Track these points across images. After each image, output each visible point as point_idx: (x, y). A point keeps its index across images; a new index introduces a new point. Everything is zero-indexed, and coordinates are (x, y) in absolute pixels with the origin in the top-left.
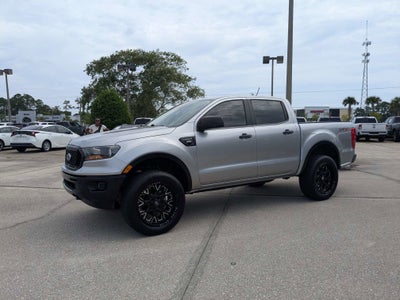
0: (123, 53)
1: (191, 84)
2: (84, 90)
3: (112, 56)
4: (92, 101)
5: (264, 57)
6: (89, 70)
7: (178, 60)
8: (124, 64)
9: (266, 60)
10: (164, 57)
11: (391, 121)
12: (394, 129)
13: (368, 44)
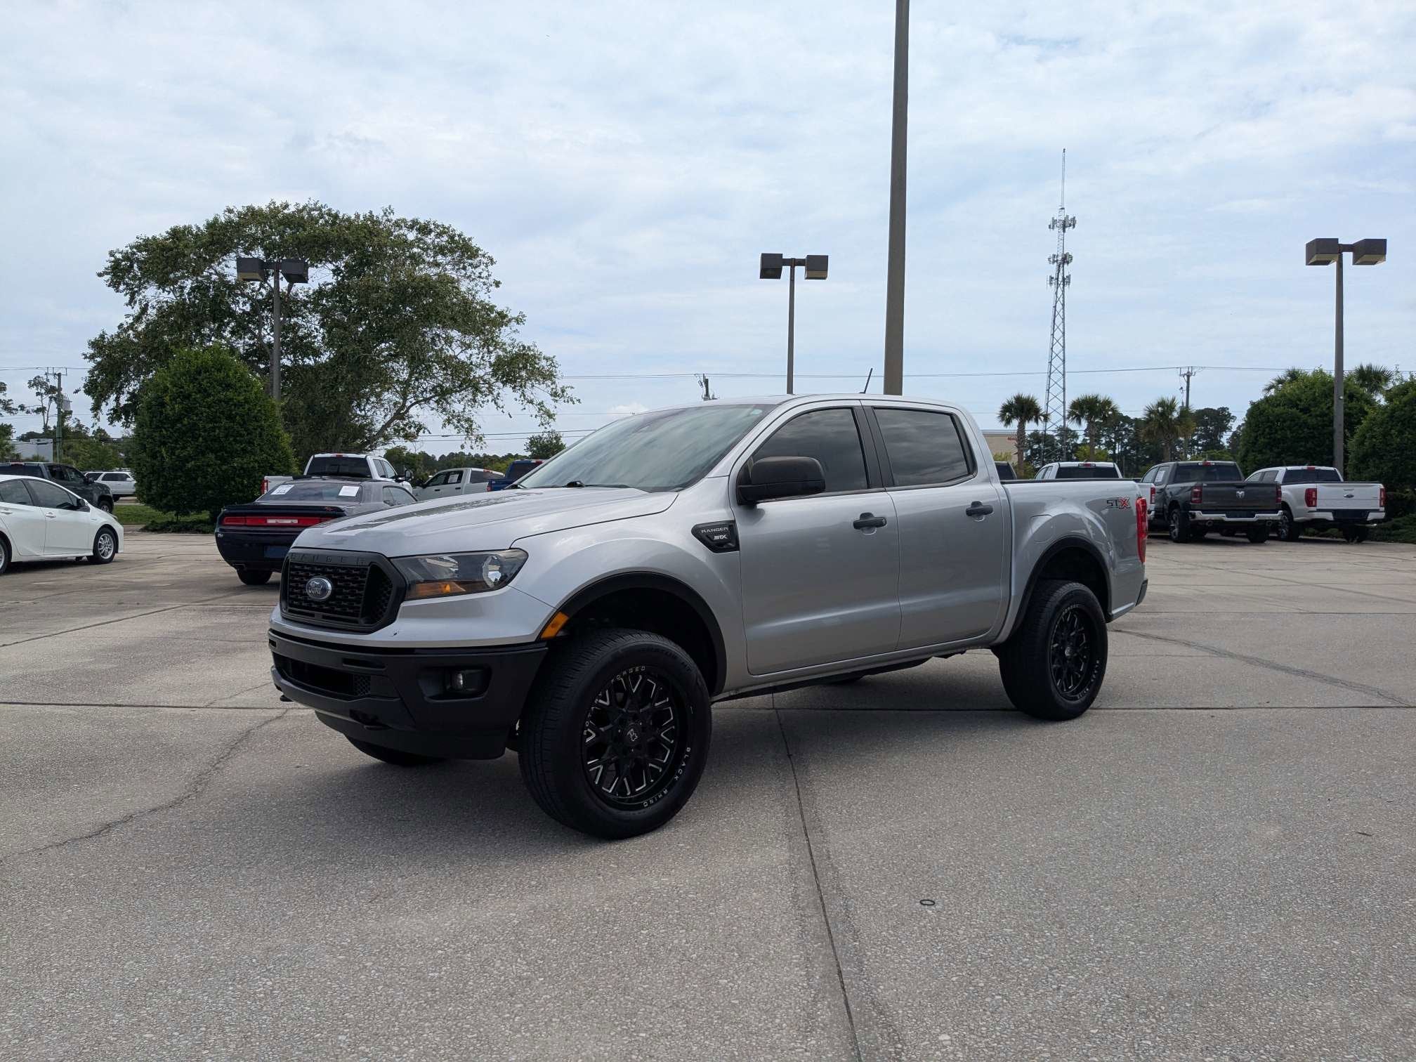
0: (253, 215)
1: (505, 335)
2: (99, 345)
3: (212, 226)
4: (133, 386)
5: (765, 257)
6: (119, 272)
7: (464, 250)
8: (259, 253)
9: (771, 267)
10: (412, 236)
11: (1161, 476)
12: (1174, 504)
13: (1067, 224)
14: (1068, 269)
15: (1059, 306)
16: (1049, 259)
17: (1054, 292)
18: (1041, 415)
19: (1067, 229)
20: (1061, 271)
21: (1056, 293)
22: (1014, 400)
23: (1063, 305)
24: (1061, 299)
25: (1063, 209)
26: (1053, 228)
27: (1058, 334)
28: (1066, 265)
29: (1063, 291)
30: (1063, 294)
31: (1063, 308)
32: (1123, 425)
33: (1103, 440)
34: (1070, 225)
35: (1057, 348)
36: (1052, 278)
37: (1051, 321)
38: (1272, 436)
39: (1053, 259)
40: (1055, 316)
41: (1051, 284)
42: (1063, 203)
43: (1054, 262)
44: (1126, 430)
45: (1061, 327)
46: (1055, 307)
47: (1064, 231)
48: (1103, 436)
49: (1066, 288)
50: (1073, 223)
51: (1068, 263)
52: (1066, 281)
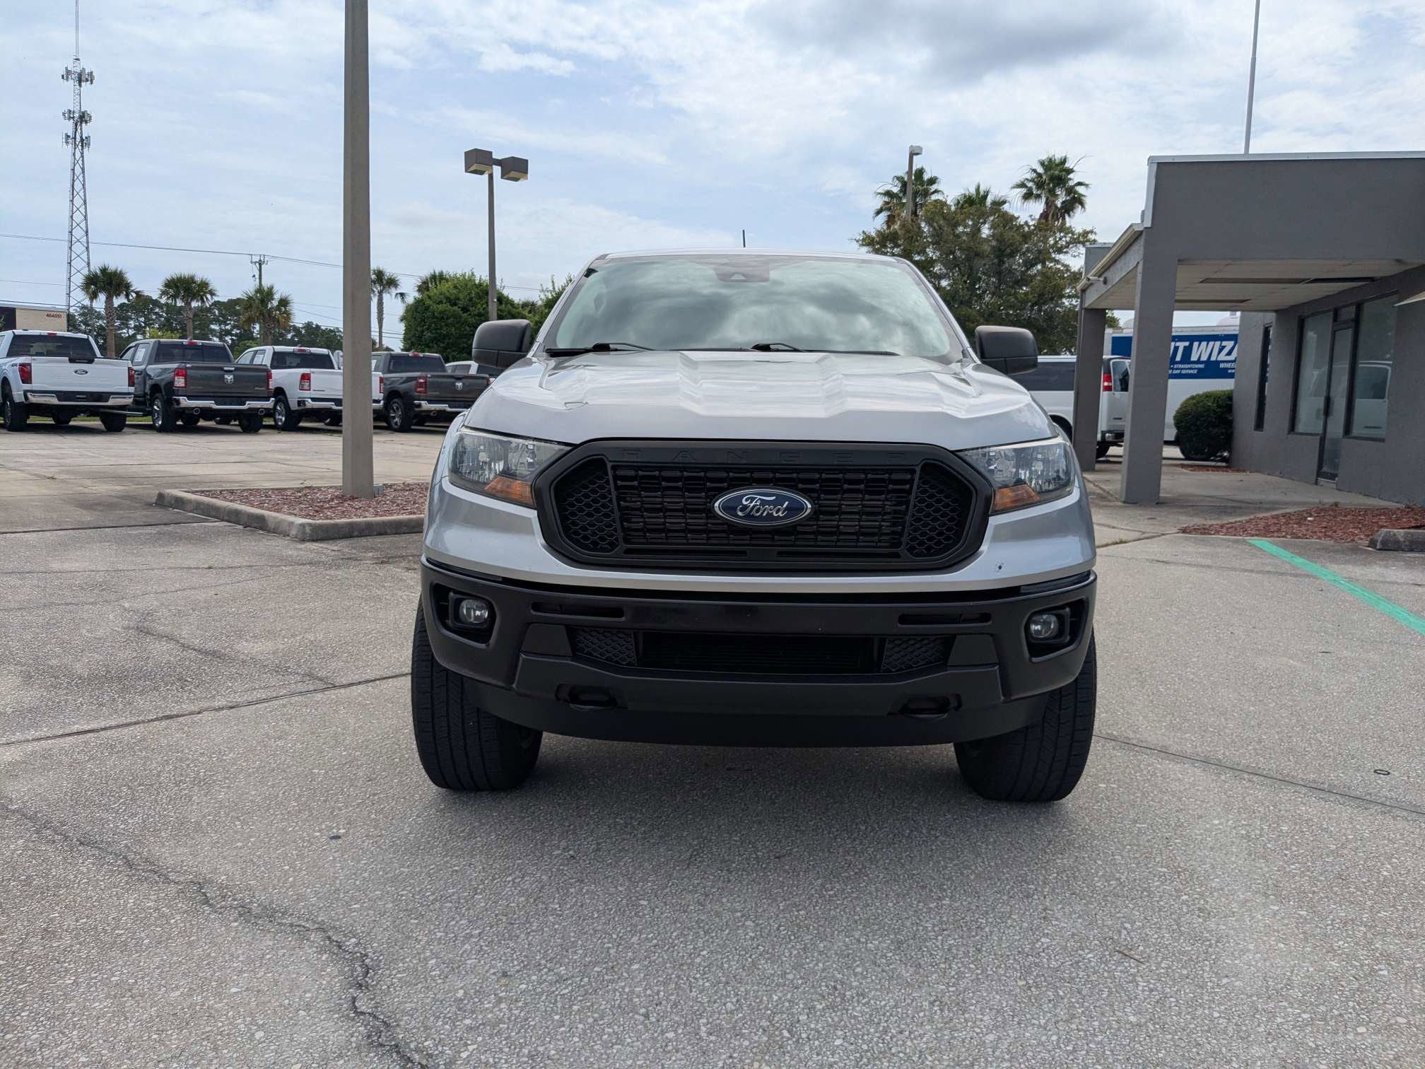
13: (82, 78)
14: (86, 129)
15: (78, 170)
16: (64, 114)
17: (70, 153)
18: (132, 291)
19: (83, 84)
20: (79, 130)
21: (74, 154)
22: (98, 272)
23: (83, 169)
24: (80, 162)
25: (78, 59)
26: (67, 79)
27: (78, 201)
28: (84, 124)
29: (82, 154)
30: (82, 156)
31: (83, 172)
32: (152, 309)
33: (132, 323)
34: (87, 80)
35: (78, 217)
36: (68, 136)
37: (69, 186)
38: (438, 331)
39: (69, 115)
40: (73, 181)
41: (67, 143)
42: (77, 52)
43: (70, 118)
44: (156, 314)
45: (81, 193)
46: (73, 170)
47: (80, 85)
48: (132, 319)
49: (86, 150)
50: (91, 79)
51: (86, 122)
52: (85, 142)
